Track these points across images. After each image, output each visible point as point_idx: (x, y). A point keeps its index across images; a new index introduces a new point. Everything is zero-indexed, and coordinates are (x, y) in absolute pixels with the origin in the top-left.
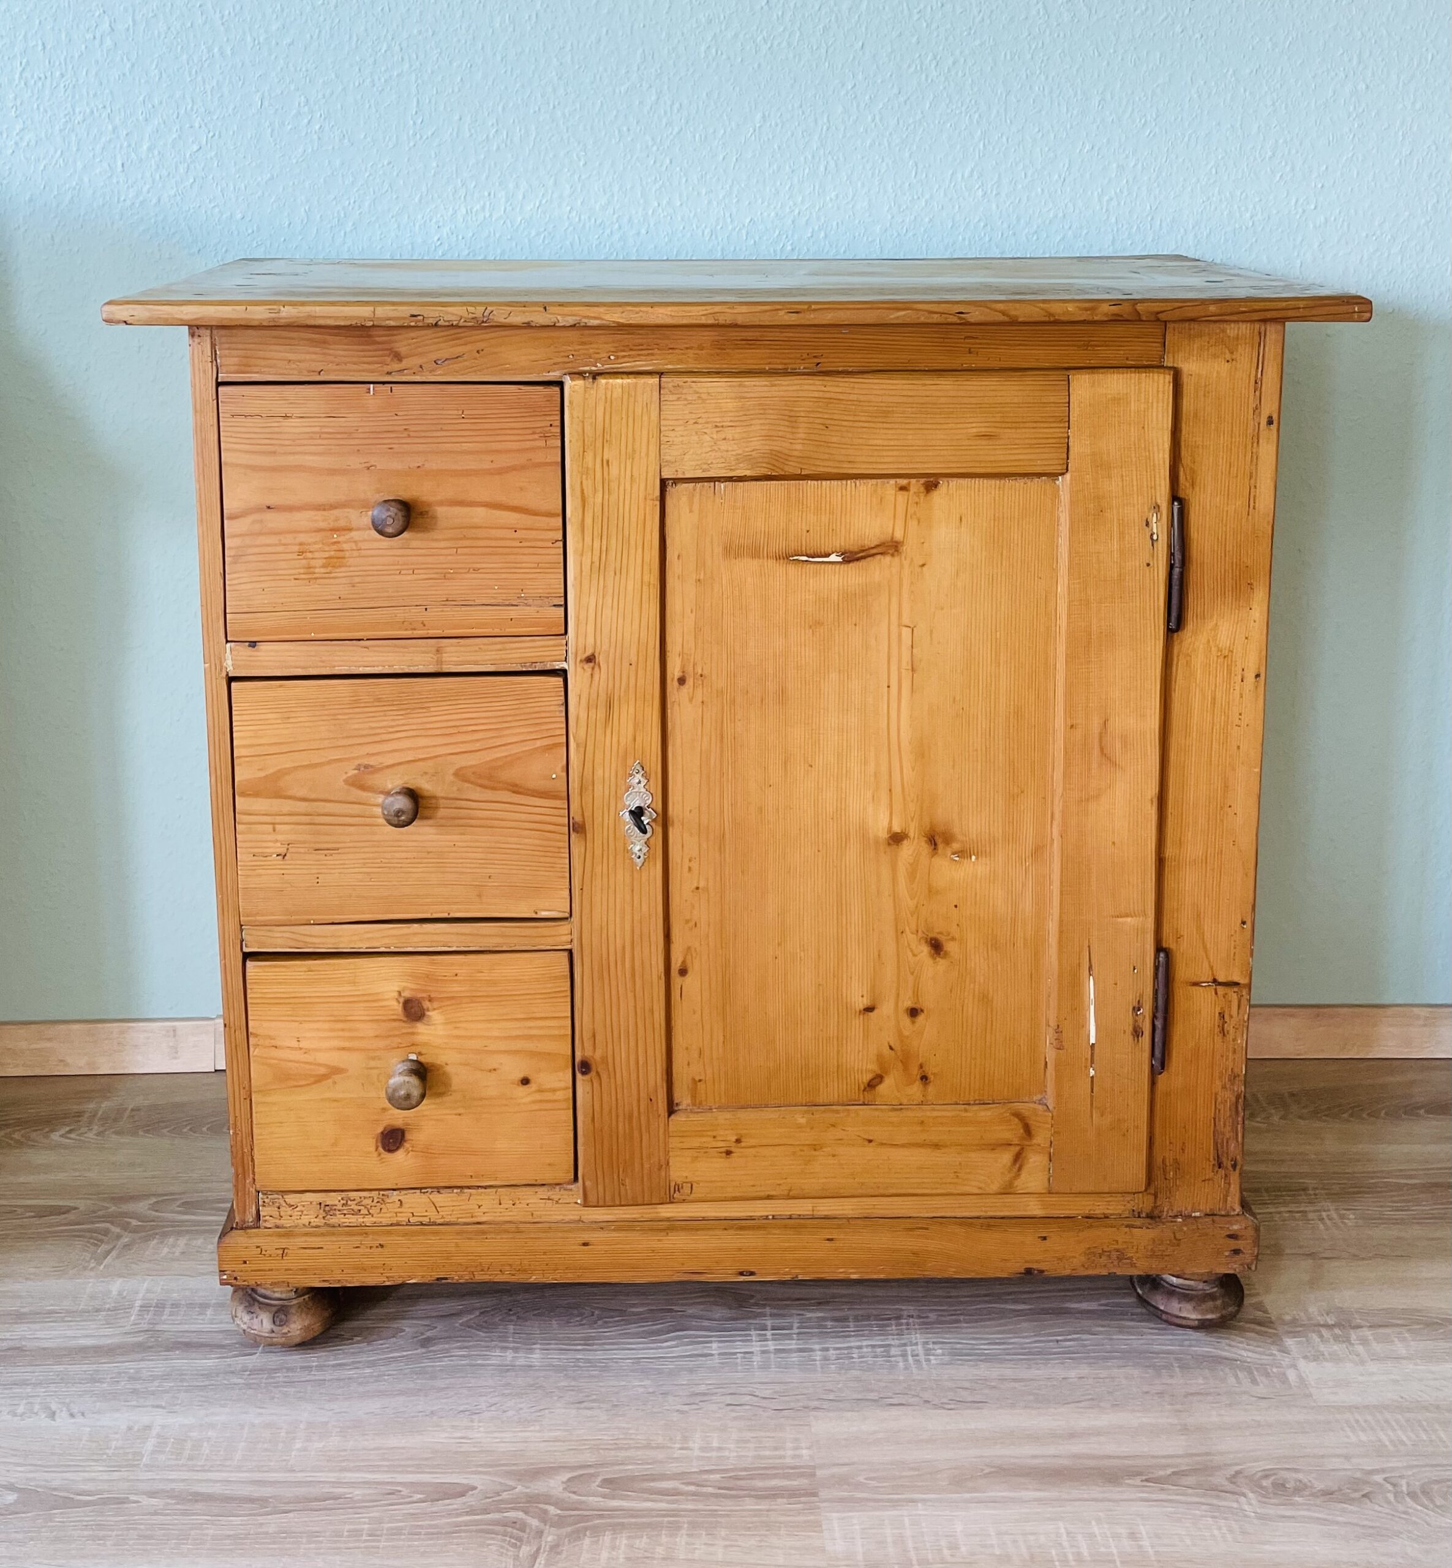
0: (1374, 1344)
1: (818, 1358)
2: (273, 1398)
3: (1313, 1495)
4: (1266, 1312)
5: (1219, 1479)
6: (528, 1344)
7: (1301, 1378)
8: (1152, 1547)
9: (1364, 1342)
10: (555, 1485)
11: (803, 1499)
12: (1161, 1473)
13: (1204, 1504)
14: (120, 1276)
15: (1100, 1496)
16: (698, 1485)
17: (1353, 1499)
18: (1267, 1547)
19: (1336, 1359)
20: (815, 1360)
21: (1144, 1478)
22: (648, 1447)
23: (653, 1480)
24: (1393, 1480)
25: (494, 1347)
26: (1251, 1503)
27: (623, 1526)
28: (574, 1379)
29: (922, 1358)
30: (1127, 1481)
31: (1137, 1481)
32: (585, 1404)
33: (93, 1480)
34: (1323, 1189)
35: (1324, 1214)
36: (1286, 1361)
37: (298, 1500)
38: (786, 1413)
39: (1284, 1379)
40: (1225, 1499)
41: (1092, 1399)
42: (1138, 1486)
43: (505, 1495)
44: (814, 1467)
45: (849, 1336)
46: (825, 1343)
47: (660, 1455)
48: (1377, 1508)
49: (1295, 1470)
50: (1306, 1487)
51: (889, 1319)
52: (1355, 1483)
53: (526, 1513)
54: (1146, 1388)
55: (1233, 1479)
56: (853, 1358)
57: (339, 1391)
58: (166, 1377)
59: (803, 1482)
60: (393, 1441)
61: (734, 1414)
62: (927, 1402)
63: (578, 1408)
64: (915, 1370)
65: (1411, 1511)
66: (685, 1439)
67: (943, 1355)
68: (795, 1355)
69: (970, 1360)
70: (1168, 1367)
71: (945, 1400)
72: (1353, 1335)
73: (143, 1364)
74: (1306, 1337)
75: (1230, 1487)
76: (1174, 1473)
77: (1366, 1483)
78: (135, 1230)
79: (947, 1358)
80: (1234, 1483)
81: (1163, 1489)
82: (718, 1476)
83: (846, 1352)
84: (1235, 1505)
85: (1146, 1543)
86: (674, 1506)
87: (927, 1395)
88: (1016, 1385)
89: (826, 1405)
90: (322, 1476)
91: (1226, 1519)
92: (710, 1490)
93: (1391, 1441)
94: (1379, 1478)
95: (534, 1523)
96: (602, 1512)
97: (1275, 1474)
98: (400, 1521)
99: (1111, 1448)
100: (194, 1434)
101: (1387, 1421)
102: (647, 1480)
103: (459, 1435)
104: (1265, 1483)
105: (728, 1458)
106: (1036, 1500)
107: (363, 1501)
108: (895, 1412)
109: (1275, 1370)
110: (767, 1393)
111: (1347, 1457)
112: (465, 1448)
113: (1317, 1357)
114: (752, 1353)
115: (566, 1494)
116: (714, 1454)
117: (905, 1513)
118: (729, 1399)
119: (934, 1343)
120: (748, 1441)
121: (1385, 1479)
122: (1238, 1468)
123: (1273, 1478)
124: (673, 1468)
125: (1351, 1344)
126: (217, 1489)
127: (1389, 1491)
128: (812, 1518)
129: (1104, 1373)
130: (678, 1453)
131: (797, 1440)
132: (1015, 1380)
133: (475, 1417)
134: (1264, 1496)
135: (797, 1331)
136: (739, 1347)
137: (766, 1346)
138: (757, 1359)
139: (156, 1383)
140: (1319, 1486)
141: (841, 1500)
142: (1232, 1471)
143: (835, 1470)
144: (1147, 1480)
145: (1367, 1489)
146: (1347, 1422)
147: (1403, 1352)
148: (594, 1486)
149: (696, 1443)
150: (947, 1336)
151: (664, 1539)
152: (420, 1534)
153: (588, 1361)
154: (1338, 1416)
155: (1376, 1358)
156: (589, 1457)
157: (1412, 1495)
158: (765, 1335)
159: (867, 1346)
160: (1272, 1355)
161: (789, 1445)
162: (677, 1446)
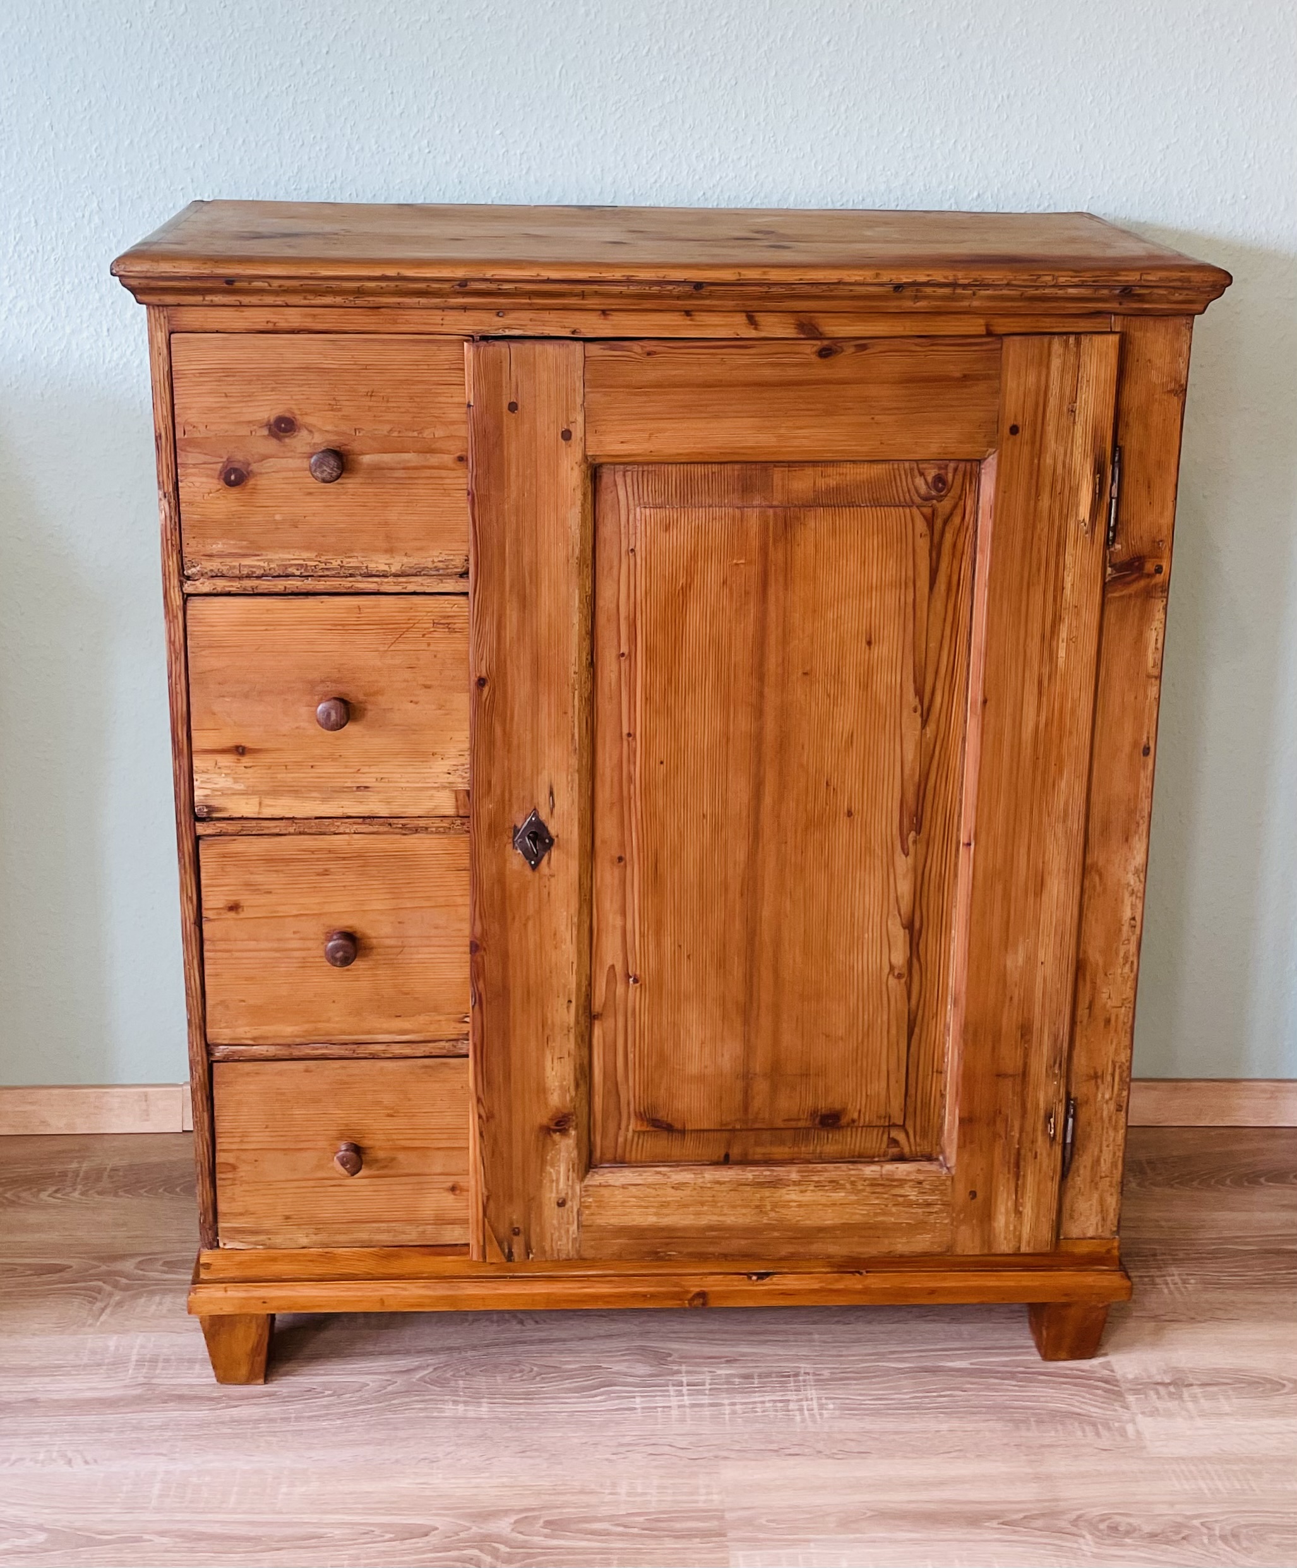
0: (1202, 1401)
1: (727, 1412)
2: (258, 1447)
3: (1142, 1537)
4: (1112, 1371)
5: (1063, 1524)
6: (475, 1397)
7: (1138, 1433)
9: (1194, 1398)
10: (504, 1526)
11: (714, 1539)
12: (1016, 1517)
13: (1050, 1544)
14: (115, 1332)
15: (963, 1537)
16: (625, 1527)
17: (1174, 1542)
19: (1169, 1414)
20: (724, 1414)
21: (1001, 1521)
22: (582, 1492)
23: (587, 1522)
24: (1207, 1524)
25: (447, 1401)
26: (1088, 1544)
28: (518, 1430)
29: (816, 1411)
30: (986, 1524)
31: (994, 1524)
32: (528, 1454)
33: (111, 1521)
34: (1169, 1254)
35: (1169, 1279)
36: (1126, 1416)
37: (285, 1539)
38: (700, 1462)
39: (1123, 1433)
40: (1068, 1541)
41: (960, 1450)
42: (996, 1529)
43: (462, 1534)
44: (723, 1511)
46: (734, 1398)
47: (593, 1499)
48: (1194, 1549)
49: (1128, 1515)
50: (1135, 1530)
51: (789, 1376)
52: (1178, 1527)
53: (481, 1550)
54: (1005, 1441)
55: (1075, 1522)
56: (756, 1412)
57: (315, 1441)
58: (164, 1427)
59: (713, 1524)
60: (366, 1487)
61: (655, 1463)
62: (820, 1452)
63: (521, 1458)
64: (810, 1424)
65: (1221, 1552)
66: (614, 1485)
68: (706, 1409)
69: (856, 1415)
70: (1026, 1421)
71: (833, 1451)
72: (1186, 1393)
73: (143, 1416)
74: (1145, 1394)
75: (1074, 1530)
76: (1025, 1517)
77: (1187, 1527)
78: (124, 1288)
79: (837, 1413)
80: (1076, 1526)
81: (1016, 1531)
82: (641, 1519)
83: (751, 1406)
84: (1075, 1545)
86: (604, 1545)
87: (820, 1446)
88: (896, 1437)
89: (733, 1455)
90: (306, 1518)
91: (1067, 1557)
92: (635, 1531)
93: (1210, 1489)
94: (1196, 1522)
95: (488, 1559)
96: (545, 1550)
97: (1110, 1518)
98: (374, 1558)
99: (973, 1495)
100: (194, 1480)
101: (1208, 1472)
102: (583, 1522)
103: (420, 1480)
104: (1101, 1526)
105: (651, 1502)
106: (910, 1540)
107: (342, 1540)
108: (792, 1461)
109: (1117, 1424)
110: (684, 1444)
111: (1171, 1504)
112: (426, 1492)
113: (1154, 1413)
114: (670, 1407)
115: (514, 1535)
116: (638, 1499)
117: (800, 1551)
118: (650, 1450)
119: (826, 1398)
120: (665, 1488)
121: (1202, 1524)
122: (1080, 1512)
123: (1108, 1521)
124: (604, 1511)
125: (1183, 1401)
126: (217, 1529)
127: (1205, 1534)
128: (721, 1555)
129: (970, 1427)
130: (608, 1498)
131: (708, 1486)
132: (896, 1433)
133: (434, 1464)
134: (1098, 1537)
136: (660, 1402)
137: (683, 1400)
138: (675, 1413)
139: (157, 1433)
140: (1147, 1528)
141: (746, 1540)
142: (1075, 1514)
143: (741, 1513)
144: (1003, 1523)
145: (1186, 1532)
146: (1174, 1471)
147: (1227, 1408)
148: (537, 1527)
149: (623, 1489)
150: (838, 1392)
153: (529, 1414)
154: (1167, 1467)
155: (1203, 1414)
156: (532, 1502)
157: (1223, 1538)
158: (681, 1391)
159: (769, 1401)
160: (1115, 1410)
161: (703, 1491)
162: (607, 1491)
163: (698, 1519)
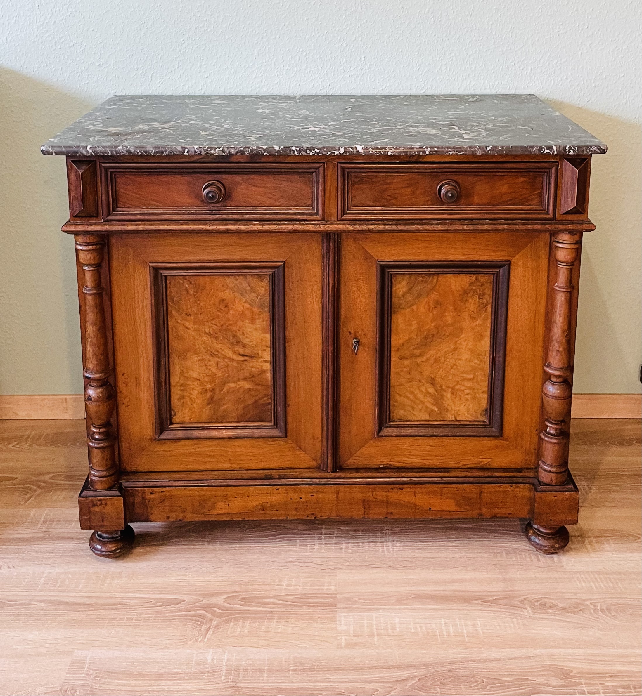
0: (595, 544)
1: (344, 547)
3: (558, 610)
5: (516, 602)
6: (214, 539)
8: (482, 630)
9: (591, 543)
10: (220, 600)
11: (329, 607)
12: (491, 599)
13: (507, 612)
14: (34, 508)
15: (462, 608)
16: (284, 601)
17: (575, 612)
18: (533, 631)
19: (577, 551)
20: (342, 548)
22: (263, 584)
23: (263, 598)
25: (199, 541)
26: (528, 612)
27: (248, 618)
28: (234, 555)
29: (390, 547)
30: (475, 602)
31: (479, 602)
32: (237, 566)
33: (16, 595)
37: (106, 605)
38: (325, 570)
39: (552, 559)
40: (517, 610)
42: (480, 604)
43: (197, 604)
44: (336, 594)
45: (359, 538)
46: (348, 540)
48: (585, 615)
49: (550, 599)
50: (555, 606)
51: (378, 531)
52: (577, 605)
53: (206, 612)
54: (489, 562)
55: (522, 602)
56: (359, 547)
58: (52, 552)
59: (330, 600)
60: (151, 581)
61: (303, 571)
62: (391, 566)
63: (234, 568)
64: (387, 553)
65: (600, 617)
66: (280, 581)
67: (400, 546)
68: (333, 546)
69: (411, 549)
71: (398, 566)
73: (42, 546)
75: (520, 605)
76: (496, 599)
77: (583, 605)
78: (43, 488)
79: (401, 548)
81: (490, 606)
82: (293, 597)
83: (356, 544)
84: (521, 613)
85: (479, 629)
86: (272, 609)
88: (431, 560)
89: (344, 567)
90: (117, 595)
91: (516, 619)
92: (289, 603)
93: (597, 587)
94: (588, 603)
95: (209, 615)
96: (240, 612)
97: (541, 600)
98: (150, 614)
100: (63, 576)
101: (595, 578)
102: (261, 598)
103: (180, 578)
104: (536, 604)
105: (298, 589)
106: (433, 609)
107: (134, 606)
108: (375, 571)
110: (319, 562)
111: (575, 594)
112: (182, 584)
114: (314, 544)
115: (225, 604)
116: (292, 588)
117: (374, 614)
118: (301, 565)
119: (396, 541)
120: (308, 582)
121: (591, 603)
122: (525, 597)
123: (540, 602)
124: (273, 593)
126: (71, 600)
127: (592, 608)
128: (332, 615)
129: (470, 555)
130: (276, 587)
131: (330, 582)
132: (431, 558)
133: (188, 571)
134: (534, 609)
135: (336, 535)
136: (309, 542)
137: (321, 541)
138: (316, 547)
139: (47, 554)
140: (561, 605)
141: (347, 608)
142: (522, 598)
143: (344, 595)
144: (484, 602)
145: (582, 607)
146: (578, 578)
147: (608, 548)
148: (237, 601)
149: (285, 583)
150: (402, 538)
151: (266, 623)
152: (158, 620)
154: (573, 576)
155: (595, 551)
156: (237, 589)
157: (602, 610)
158: (321, 537)
159: (366, 542)
161: (326, 584)
162: (276, 584)
163: (322, 598)
